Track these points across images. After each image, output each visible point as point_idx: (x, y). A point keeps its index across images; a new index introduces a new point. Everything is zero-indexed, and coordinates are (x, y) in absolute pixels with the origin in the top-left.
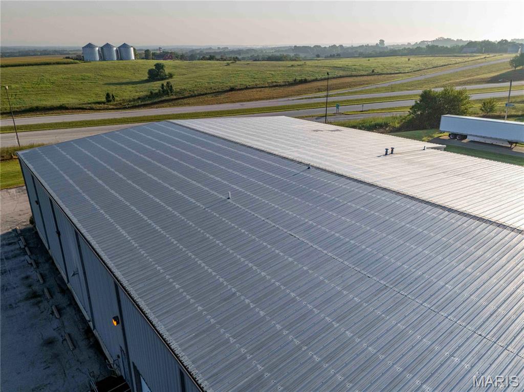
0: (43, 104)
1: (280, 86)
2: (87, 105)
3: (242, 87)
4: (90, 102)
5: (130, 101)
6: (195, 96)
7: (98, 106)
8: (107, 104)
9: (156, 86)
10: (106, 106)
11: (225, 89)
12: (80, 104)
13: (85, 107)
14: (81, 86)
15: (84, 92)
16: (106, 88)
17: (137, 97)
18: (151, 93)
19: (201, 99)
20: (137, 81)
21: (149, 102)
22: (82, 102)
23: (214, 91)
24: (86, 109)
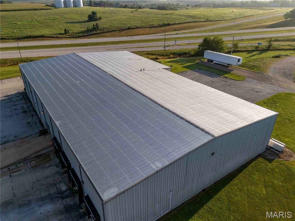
0: (33, 34)
1: (155, 27)
2: (55, 35)
3: (135, 27)
4: (56, 33)
5: (77, 33)
6: (110, 32)
7: (60, 36)
8: (65, 35)
9: (91, 24)
10: (64, 36)
11: (126, 28)
12: (51, 35)
13: (54, 36)
14: (53, 23)
15: (54, 27)
16: (65, 25)
17: (80, 31)
18: (88, 29)
19: (113, 33)
20: (82, 21)
21: (86, 34)
22: (52, 33)
23: (120, 29)
24: (54, 37)
